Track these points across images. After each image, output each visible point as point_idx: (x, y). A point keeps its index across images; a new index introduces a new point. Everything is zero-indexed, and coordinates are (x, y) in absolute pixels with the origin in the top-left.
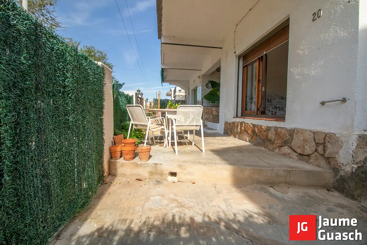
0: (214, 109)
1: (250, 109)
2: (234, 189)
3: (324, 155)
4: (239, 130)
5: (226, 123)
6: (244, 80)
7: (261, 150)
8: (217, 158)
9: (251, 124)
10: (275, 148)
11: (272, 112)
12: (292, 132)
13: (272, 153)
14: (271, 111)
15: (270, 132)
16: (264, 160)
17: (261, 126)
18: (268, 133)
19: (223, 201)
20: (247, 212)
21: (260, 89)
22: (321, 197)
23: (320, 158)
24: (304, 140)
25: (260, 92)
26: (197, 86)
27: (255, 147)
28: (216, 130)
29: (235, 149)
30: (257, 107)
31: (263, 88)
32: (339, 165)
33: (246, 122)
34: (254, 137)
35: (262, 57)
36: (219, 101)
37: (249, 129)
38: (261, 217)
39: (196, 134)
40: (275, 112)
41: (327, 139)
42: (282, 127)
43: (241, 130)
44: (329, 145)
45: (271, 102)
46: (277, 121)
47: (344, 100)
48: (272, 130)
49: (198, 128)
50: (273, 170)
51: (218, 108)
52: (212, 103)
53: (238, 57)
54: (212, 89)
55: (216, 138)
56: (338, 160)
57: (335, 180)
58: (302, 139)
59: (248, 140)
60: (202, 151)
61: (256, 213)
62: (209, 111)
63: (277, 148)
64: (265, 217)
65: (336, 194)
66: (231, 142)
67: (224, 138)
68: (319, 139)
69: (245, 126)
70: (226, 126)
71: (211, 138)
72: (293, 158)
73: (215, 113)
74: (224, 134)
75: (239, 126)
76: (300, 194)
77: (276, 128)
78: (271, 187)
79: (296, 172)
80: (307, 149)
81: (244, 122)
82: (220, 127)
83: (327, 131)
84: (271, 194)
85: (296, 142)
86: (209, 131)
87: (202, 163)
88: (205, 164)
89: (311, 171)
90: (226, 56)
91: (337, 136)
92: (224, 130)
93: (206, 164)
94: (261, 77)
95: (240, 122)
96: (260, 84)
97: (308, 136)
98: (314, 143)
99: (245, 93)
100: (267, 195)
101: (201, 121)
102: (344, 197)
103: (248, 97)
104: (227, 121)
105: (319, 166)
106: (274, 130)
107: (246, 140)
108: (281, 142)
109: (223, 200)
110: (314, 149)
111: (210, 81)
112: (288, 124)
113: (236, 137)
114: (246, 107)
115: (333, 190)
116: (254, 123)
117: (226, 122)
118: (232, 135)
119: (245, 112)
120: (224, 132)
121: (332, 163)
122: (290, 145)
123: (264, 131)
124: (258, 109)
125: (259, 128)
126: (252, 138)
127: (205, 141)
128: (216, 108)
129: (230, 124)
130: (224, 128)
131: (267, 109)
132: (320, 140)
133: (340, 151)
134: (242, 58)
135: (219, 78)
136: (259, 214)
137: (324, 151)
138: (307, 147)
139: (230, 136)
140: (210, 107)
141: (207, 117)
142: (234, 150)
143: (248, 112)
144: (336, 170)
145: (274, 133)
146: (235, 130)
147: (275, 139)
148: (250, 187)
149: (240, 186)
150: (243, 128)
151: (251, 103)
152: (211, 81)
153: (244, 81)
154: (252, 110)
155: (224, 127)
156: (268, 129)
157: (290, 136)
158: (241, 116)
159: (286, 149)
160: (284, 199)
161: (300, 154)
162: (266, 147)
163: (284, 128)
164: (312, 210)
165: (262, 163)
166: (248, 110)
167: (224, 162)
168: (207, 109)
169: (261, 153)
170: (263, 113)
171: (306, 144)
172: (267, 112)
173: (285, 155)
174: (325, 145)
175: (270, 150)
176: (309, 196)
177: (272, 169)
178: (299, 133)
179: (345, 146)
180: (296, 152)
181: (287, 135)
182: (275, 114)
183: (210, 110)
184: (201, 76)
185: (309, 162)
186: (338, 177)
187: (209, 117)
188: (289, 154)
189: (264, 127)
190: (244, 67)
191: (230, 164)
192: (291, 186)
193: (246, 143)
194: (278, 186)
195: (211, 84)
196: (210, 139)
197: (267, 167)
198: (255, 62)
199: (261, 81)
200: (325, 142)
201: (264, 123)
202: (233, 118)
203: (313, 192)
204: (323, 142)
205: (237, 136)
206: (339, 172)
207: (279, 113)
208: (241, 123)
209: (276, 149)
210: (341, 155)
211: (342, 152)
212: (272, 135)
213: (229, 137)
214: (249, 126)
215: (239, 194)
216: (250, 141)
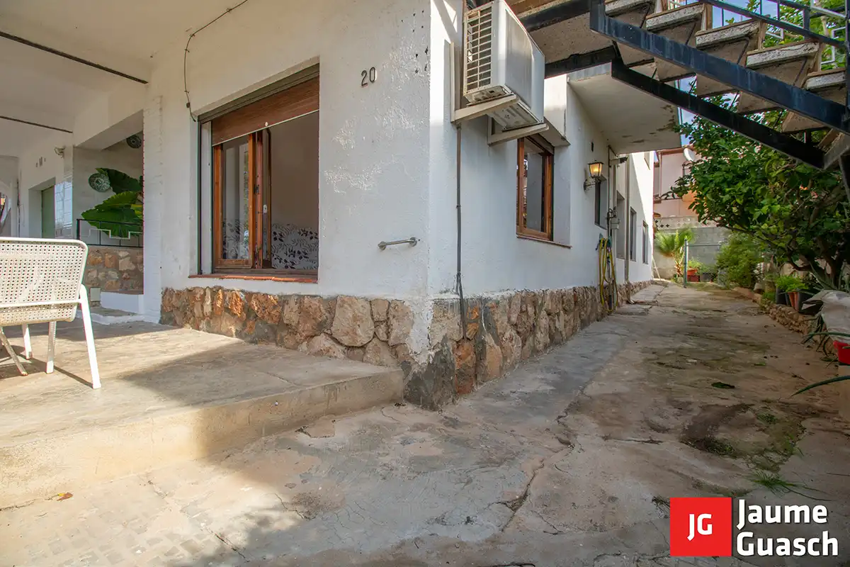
0: (122, 254)
1: (233, 254)
2: (210, 469)
3: (387, 342)
4: (208, 309)
5: (167, 293)
6: (215, 181)
7: (268, 351)
8: (146, 398)
9: (242, 291)
10: (298, 343)
11: (286, 261)
12: (332, 304)
13: (292, 353)
14: (283, 261)
15: (286, 307)
16: (280, 374)
17: (265, 295)
18: (283, 310)
19: (182, 514)
20: (253, 514)
21: (259, 209)
22: (390, 421)
23: (382, 350)
24: (355, 318)
25: (259, 217)
26: (54, 179)
27: (253, 347)
28: (133, 314)
29: (203, 361)
30: (254, 252)
31: (265, 206)
32: (411, 355)
33: (226, 287)
34: (250, 323)
35: (260, 133)
36: (141, 230)
37: (236, 304)
38: (288, 513)
39: (60, 334)
40: (293, 264)
41: (392, 312)
42: (314, 294)
43: (213, 309)
44: (394, 322)
45: (281, 240)
46: (301, 281)
47: (413, 242)
48: (292, 302)
49: (71, 314)
50: (301, 392)
51: (138, 250)
52: (113, 234)
53: (196, 120)
54: (112, 194)
55: (137, 336)
56: (408, 346)
57: (406, 382)
58: (351, 316)
59: (234, 331)
60: (91, 385)
61: (275, 509)
62: (103, 259)
63: (304, 341)
64: (298, 507)
65: (409, 407)
66: (187, 343)
67: (163, 335)
68: (378, 314)
69: (224, 296)
70: (167, 302)
71: (120, 338)
72: (336, 357)
73: (125, 265)
74: (160, 322)
75: (206, 299)
76: (356, 428)
77: (300, 298)
78: (301, 430)
79: (346, 384)
80: (361, 334)
81: (220, 288)
82: (147, 305)
83: (390, 298)
84: (302, 449)
85: (341, 323)
86: (110, 320)
87: (95, 424)
88: (106, 424)
89: (370, 377)
90: (161, 109)
91: (407, 304)
92: (163, 311)
93: (110, 425)
94: (259, 181)
95: (211, 289)
96: (259, 197)
97: (361, 309)
98: (371, 322)
99: (220, 214)
100: (294, 454)
101: (83, 290)
102: (421, 411)
103: (229, 224)
104: (169, 287)
105: (381, 364)
106: (296, 303)
107: (228, 333)
108: (311, 328)
109: (181, 511)
110: (371, 333)
111: (104, 170)
112: (324, 288)
113: (201, 327)
114: (224, 249)
115: (404, 402)
116: (247, 289)
117: (167, 289)
118: (188, 325)
119: (221, 263)
120: (162, 318)
121: (401, 354)
122: (329, 332)
123: (275, 307)
124: (255, 256)
125: (262, 299)
126: (244, 325)
127: (97, 351)
128: (129, 249)
129: (179, 294)
130: (162, 307)
131: (275, 257)
132: (380, 315)
133: (412, 331)
134: (209, 125)
135: (140, 166)
136: (283, 507)
137: (388, 334)
138: (359, 331)
139: (182, 327)
140: (109, 248)
141: (97, 278)
142: (197, 364)
143: (230, 262)
144: (406, 365)
145: (296, 308)
146: (197, 311)
147: (299, 322)
148: (253, 446)
149: (226, 453)
150: (219, 304)
151: (238, 239)
152: (108, 171)
153: (217, 183)
154: (239, 258)
155: (160, 302)
156: (283, 300)
157: (329, 313)
158: (212, 273)
159: (322, 342)
160: (329, 449)
161: (349, 347)
162: (280, 343)
163: (315, 296)
164: (381, 452)
165: (276, 382)
166: (230, 256)
167: (174, 403)
168: (98, 251)
169: (269, 359)
170: (267, 264)
171: (359, 325)
172: (275, 262)
173: (320, 353)
174: (389, 324)
175: (289, 348)
176: (372, 427)
177: (299, 390)
178: (346, 305)
179: (417, 321)
180: (341, 344)
181: (323, 311)
182: (292, 268)
183: (108, 256)
184: (70, 152)
185: (365, 359)
186: (410, 378)
187: (106, 276)
188: (328, 351)
189: (274, 296)
190: (214, 149)
191: (194, 404)
192: (338, 416)
193: (229, 340)
194: (314, 425)
195: (110, 179)
196: (117, 344)
197: (290, 389)
198: (243, 141)
199: (260, 190)
200: (388, 318)
201: (272, 287)
202: (190, 277)
203: (375, 416)
204: (386, 318)
205: (203, 324)
206: (410, 367)
207: (301, 264)
208: (215, 291)
209: (302, 343)
210: (412, 338)
211: (414, 333)
212: (291, 315)
213: (178, 331)
214: (237, 296)
215: (226, 477)
216: (239, 334)
